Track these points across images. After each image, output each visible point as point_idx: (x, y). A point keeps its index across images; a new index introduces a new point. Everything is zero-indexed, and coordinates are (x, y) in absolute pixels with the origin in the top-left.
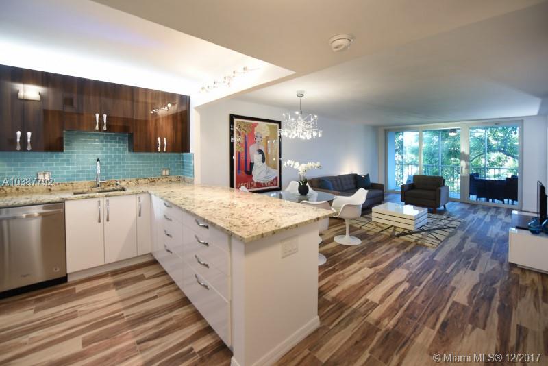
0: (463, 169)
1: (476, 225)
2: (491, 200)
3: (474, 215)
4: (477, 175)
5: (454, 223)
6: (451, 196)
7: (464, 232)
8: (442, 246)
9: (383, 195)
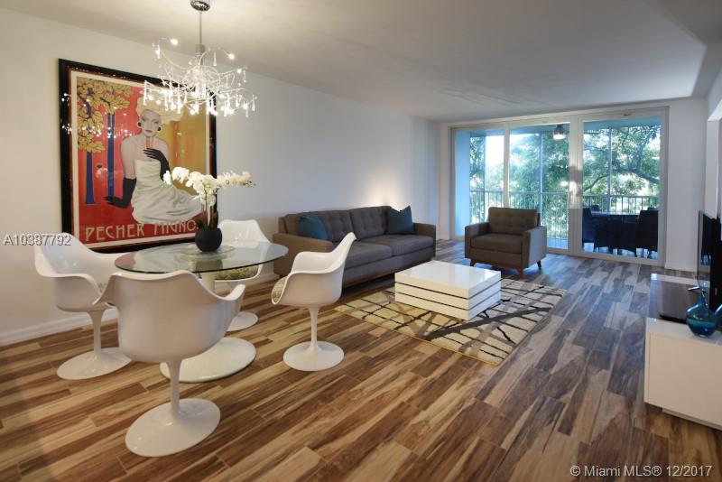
0: (573, 197)
1: (587, 302)
2: (616, 251)
3: (586, 280)
4: (596, 208)
5: (549, 299)
6: (551, 244)
7: (563, 319)
8: (513, 359)
9: (433, 245)
